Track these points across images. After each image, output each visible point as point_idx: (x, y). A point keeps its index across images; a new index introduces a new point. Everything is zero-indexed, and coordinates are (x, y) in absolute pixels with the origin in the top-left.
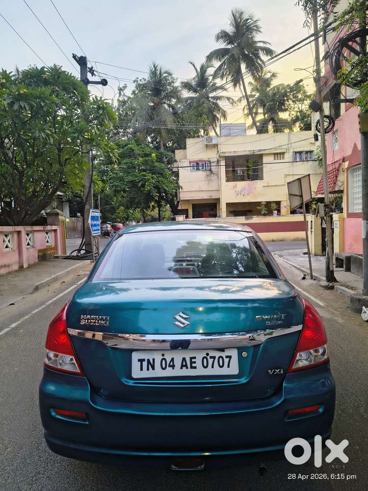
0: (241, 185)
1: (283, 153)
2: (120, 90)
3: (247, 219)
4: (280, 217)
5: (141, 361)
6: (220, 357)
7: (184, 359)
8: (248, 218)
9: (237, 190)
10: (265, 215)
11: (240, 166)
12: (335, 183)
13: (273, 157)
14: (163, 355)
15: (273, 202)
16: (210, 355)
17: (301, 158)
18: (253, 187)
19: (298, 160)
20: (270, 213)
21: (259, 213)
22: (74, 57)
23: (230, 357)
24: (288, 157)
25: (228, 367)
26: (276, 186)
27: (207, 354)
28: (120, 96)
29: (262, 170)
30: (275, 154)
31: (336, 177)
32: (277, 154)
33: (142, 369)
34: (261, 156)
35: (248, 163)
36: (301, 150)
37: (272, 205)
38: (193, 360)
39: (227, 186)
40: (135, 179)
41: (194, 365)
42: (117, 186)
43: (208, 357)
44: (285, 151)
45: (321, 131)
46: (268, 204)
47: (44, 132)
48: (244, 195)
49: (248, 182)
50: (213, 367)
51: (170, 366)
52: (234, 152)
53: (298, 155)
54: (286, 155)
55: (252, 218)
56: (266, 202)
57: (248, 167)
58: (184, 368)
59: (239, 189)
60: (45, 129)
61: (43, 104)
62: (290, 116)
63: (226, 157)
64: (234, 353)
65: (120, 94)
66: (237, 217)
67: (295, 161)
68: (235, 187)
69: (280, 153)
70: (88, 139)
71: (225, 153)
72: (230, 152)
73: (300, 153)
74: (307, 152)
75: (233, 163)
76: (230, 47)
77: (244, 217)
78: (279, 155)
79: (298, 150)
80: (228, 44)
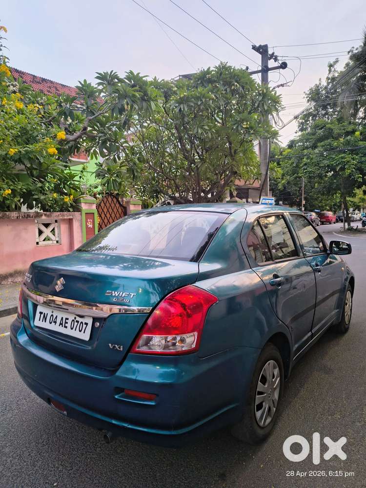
2: (331, 66)
5: (41, 313)
6: (82, 323)
7: (62, 318)
14: (52, 312)
16: (77, 320)
22: (254, 48)
23: (86, 324)
25: (84, 333)
27: (75, 318)
28: (329, 73)
33: (39, 320)
38: (67, 321)
40: (332, 163)
41: (66, 325)
42: (310, 172)
43: (75, 321)
47: (202, 128)
50: (75, 330)
51: (54, 322)
58: (61, 326)
60: (203, 126)
61: (199, 103)
64: (90, 321)
65: (330, 71)
70: (247, 128)
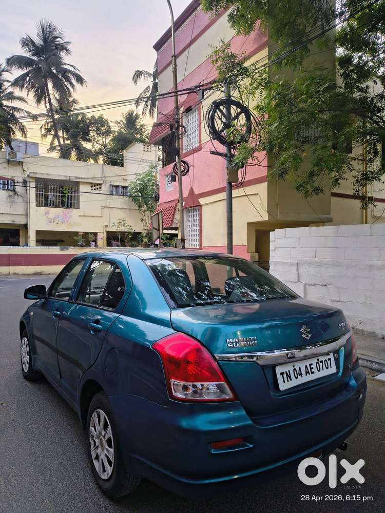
0: (54, 211)
1: (101, 185)
3: (61, 250)
4: (98, 249)
5: (282, 374)
6: (325, 360)
7: (306, 367)
8: (64, 248)
9: (49, 216)
10: (82, 246)
11: (54, 190)
12: (172, 221)
13: (89, 187)
14: (294, 366)
15: (90, 233)
16: (320, 360)
17: (117, 192)
18: (68, 216)
19: (114, 193)
20: (87, 244)
21: (75, 244)
23: (330, 359)
24: (105, 189)
25: (331, 367)
26: (93, 216)
27: (318, 360)
29: (78, 199)
30: (92, 184)
31: (174, 215)
32: (95, 184)
33: (284, 382)
34: (77, 184)
35: (63, 188)
36: (118, 184)
37: (90, 236)
38: (312, 366)
39: (37, 211)
43: (319, 362)
44: (102, 182)
45: (179, 173)
46: (86, 234)
48: (57, 223)
49: (62, 209)
50: (323, 370)
52: (47, 174)
53: (114, 188)
54: (103, 187)
55: (67, 249)
56: (84, 232)
57: (62, 193)
58: (308, 374)
59: (51, 216)
62: (93, 147)
63: (36, 178)
64: (331, 356)
66: (50, 247)
67: (111, 194)
68: (47, 213)
69: (97, 184)
71: (36, 173)
72: (42, 174)
73: (117, 187)
74: (123, 187)
75: (45, 186)
76: (35, 59)
77: (58, 247)
78: (96, 186)
79: (115, 184)
80: (34, 55)
